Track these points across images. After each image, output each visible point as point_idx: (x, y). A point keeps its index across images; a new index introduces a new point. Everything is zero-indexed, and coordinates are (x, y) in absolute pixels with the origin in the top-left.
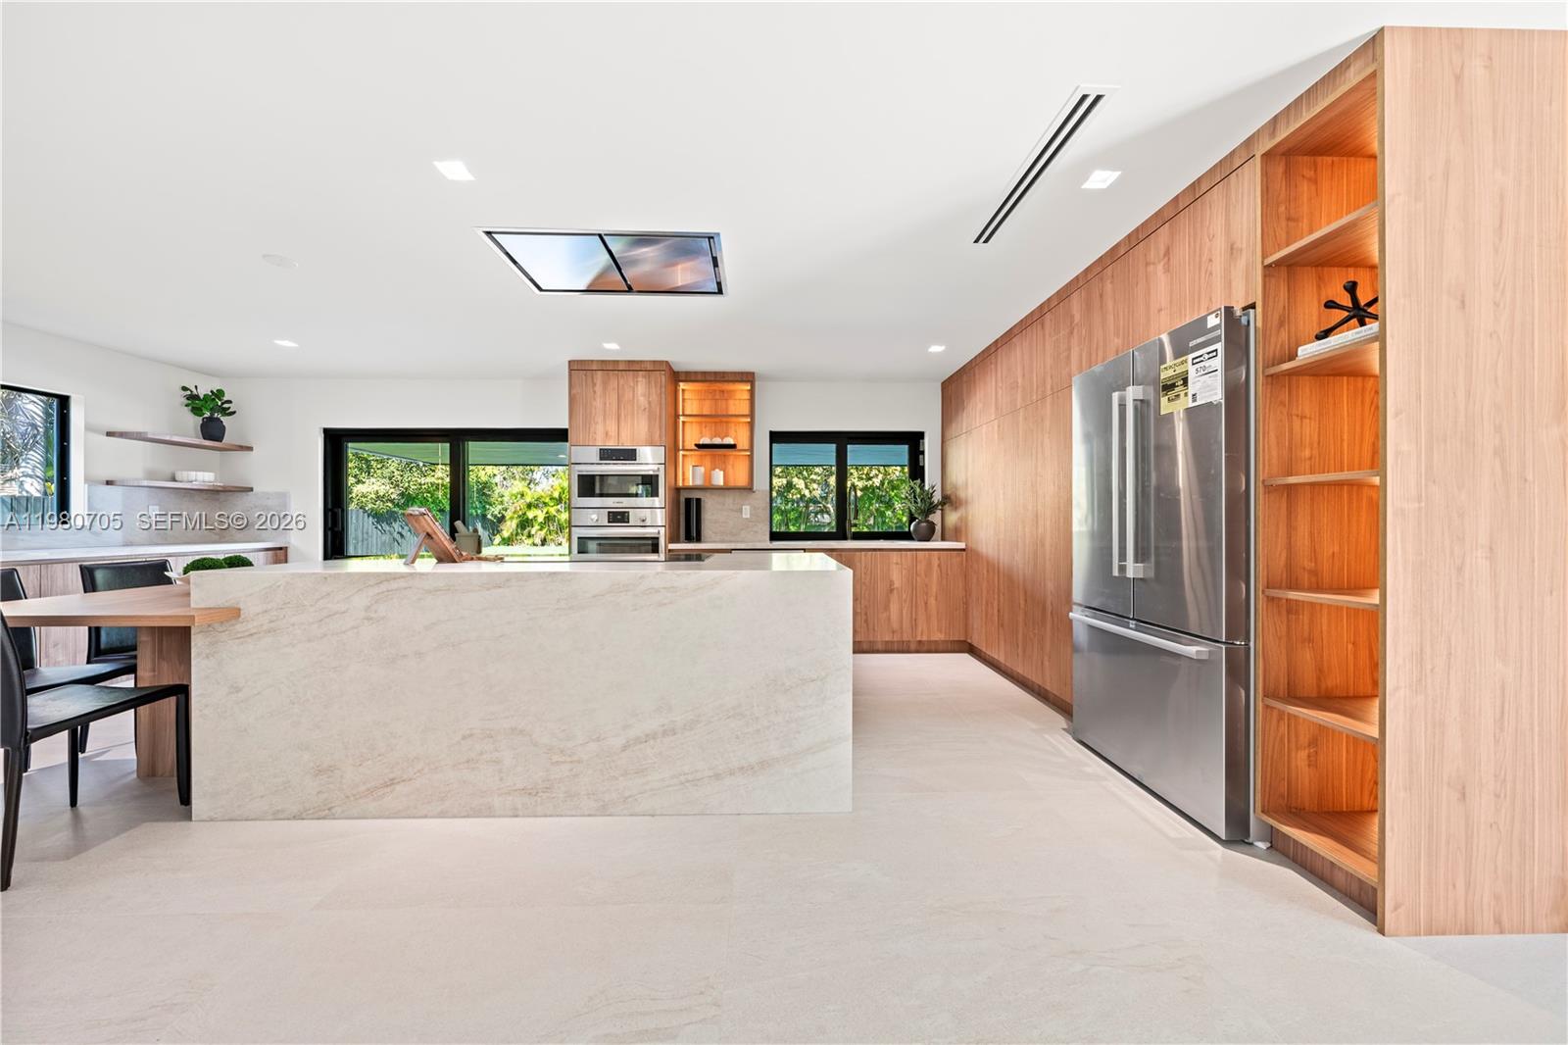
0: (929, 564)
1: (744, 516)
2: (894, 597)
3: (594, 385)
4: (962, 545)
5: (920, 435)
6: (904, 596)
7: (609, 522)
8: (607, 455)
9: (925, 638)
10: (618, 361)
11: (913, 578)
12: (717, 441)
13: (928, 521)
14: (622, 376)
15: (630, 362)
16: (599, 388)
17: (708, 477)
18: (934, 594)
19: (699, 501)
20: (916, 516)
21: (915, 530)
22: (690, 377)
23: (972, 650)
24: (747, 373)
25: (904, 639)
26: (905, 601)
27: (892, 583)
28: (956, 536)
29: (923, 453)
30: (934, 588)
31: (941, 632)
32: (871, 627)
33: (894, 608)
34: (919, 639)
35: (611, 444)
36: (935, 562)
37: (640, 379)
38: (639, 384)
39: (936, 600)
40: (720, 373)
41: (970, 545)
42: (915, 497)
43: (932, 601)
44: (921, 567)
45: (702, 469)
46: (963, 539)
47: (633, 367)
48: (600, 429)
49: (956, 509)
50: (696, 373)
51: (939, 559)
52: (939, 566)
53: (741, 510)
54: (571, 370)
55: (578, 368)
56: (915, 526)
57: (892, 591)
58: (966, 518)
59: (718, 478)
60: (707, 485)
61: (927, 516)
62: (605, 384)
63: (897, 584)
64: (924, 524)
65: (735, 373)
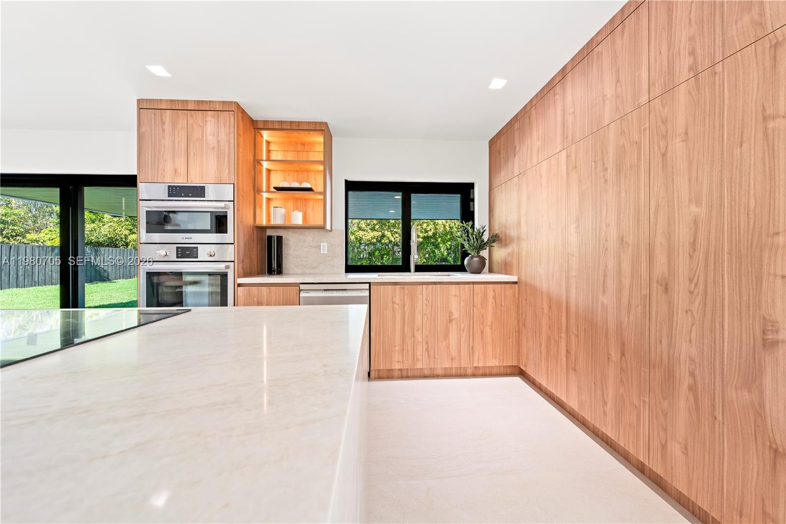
0: (485, 296)
1: (322, 252)
2: (453, 327)
3: (163, 123)
4: (514, 278)
5: (471, 186)
6: (462, 326)
7: (178, 257)
8: (175, 191)
9: (481, 365)
10: (187, 101)
11: (470, 310)
12: (296, 185)
13: (479, 256)
14: (191, 116)
15: (199, 102)
16: (167, 127)
17: (287, 216)
18: (489, 323)
19: (280, 239)
20: (469, 252)
21: (469, 264)
22: (268, 125)
23: (522, 374)
24: (321, 123)
25: (462, 366)
26: (463, 330)
27: (451, 314)
28: (506, 270)
29: (473, 200)
30: (489, 318)
31: (495, 358)
32: (432, 354)
33: (453, 337)
34: (475, 365)
35: (180, 181)
36: (491, 294)
37: (209, 119)
38: (208, 123)
39: (491, 329)
40: (295, 122)
41: (523, 278)
42: (468, 236)
43: (488, 330)
44: (478, 300)
45: (283, 211)
46: (515, 272)
47: (202, 107)
48: (169, 167)
49: (506, 245)
50: (273, 122)
51: (494, 291)
52: (494, 297)
53: (319, 247)
54: (140, 109)
55: (145, 106)
56: (469, 260)
57: (451, 321)
58: (519, 254)
59: (298, 218)
60: (287, 224)
61: (478, 253)
62: (174, 125)
63: (456, 315)
64: (476, 259)
65: (309, 123)
